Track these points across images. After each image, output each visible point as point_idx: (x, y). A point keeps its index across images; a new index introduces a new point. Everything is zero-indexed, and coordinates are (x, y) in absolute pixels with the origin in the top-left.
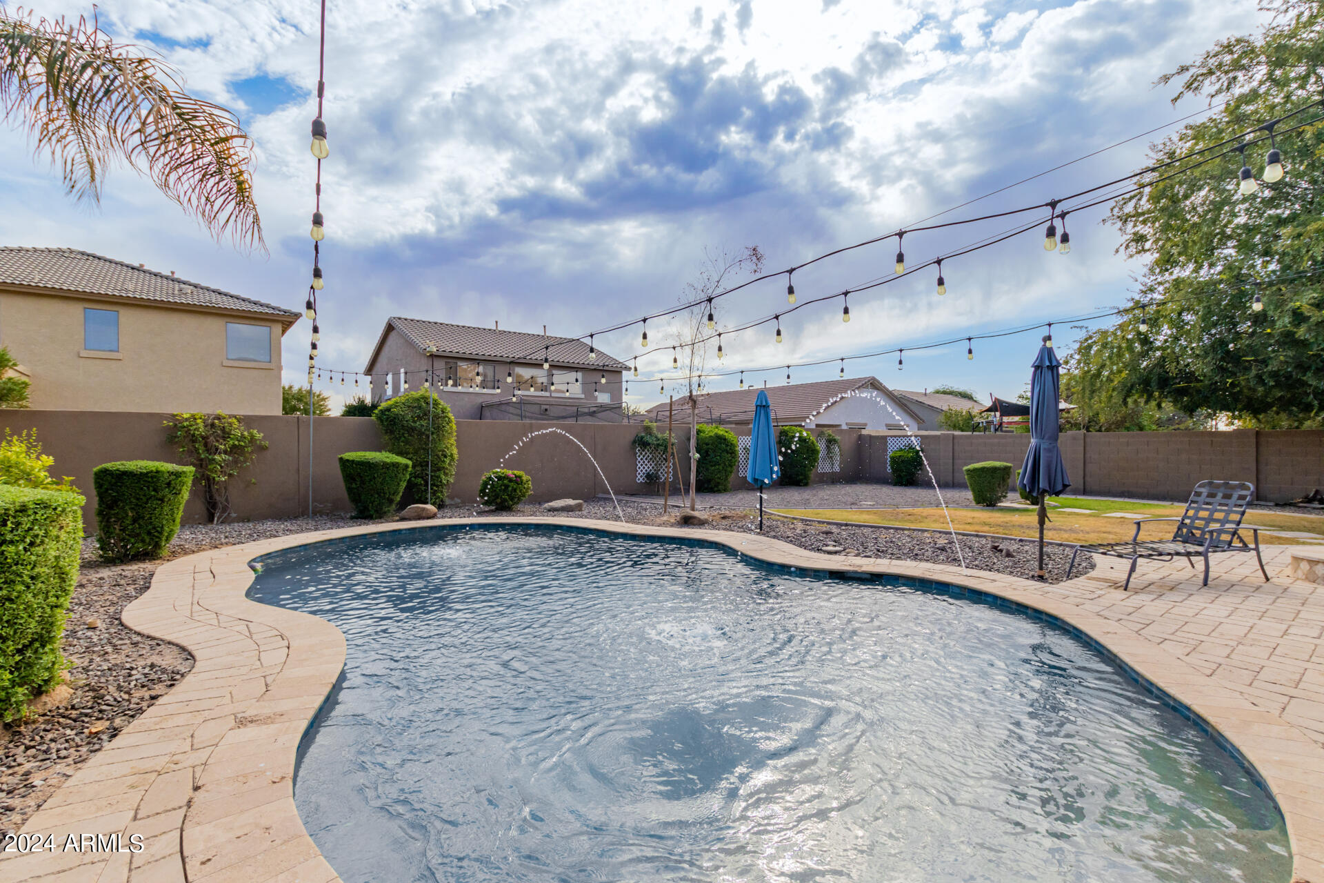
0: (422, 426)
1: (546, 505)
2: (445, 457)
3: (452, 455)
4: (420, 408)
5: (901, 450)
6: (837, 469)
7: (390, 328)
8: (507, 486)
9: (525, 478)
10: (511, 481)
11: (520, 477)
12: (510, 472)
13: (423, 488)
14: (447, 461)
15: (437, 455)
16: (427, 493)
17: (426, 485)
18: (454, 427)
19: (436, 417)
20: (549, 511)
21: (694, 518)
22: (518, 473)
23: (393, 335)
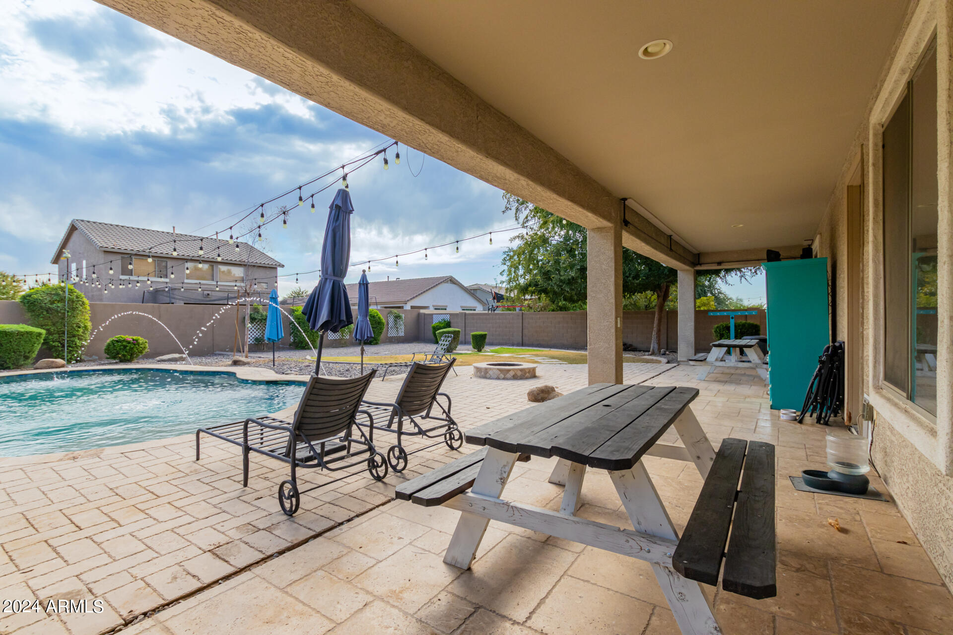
0: (58, 307)
1: (158, 358)
2: (79, 327)
3: (85, 327)
4: (58, 295)
5: (440, 322)
6: (402, 334)
7: (73, 229)
8: (125, 347)
9: (141, 340)
10: (129, 343)
11: (137, 341)
12: (131, 337)
13: (60, 349)
14: (81, 330)
15: (72, 327)
16: (64, 352)
17: (63, 346)
18: (88, 308)
19: (72, 301)
20: (159, 361)
21: (240, 361)
22: (135, 338)
23: (75, 235)
